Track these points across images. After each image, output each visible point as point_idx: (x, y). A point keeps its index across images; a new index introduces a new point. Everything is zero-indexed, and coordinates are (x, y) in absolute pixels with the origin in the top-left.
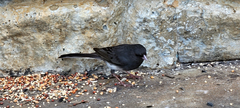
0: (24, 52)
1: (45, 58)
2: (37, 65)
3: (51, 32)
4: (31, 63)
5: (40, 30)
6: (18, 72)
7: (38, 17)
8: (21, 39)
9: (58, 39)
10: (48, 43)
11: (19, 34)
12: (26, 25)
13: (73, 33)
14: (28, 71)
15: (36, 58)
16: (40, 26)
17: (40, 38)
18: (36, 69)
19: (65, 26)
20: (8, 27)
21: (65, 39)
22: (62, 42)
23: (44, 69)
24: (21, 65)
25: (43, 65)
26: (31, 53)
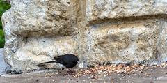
0: (106, 52)
1: (118, 56)
2: (113, 60)
3: (121, 42)
4: (110, 59)
5: (114, 41)
6: (103, 63)
7: (113, 33)
8: (105, 45)
9: (124, 46)
10: (119, 48)
11: (104, 43)
12: (107, 37)
13: (132, 43)
14: (109, 63)
15: (113, 56)
16: (115, 38)
17: (115, 45)
18: (113, 62)
19: (128, 38)
20: (98, 39)
21: (128, 45)
22: (126, 47)
23: (117, 62)
24: (105, 59)
25: (117, 60)
26: (110, 53)
